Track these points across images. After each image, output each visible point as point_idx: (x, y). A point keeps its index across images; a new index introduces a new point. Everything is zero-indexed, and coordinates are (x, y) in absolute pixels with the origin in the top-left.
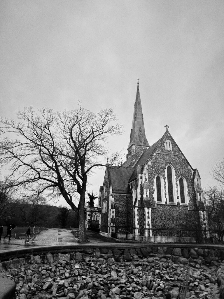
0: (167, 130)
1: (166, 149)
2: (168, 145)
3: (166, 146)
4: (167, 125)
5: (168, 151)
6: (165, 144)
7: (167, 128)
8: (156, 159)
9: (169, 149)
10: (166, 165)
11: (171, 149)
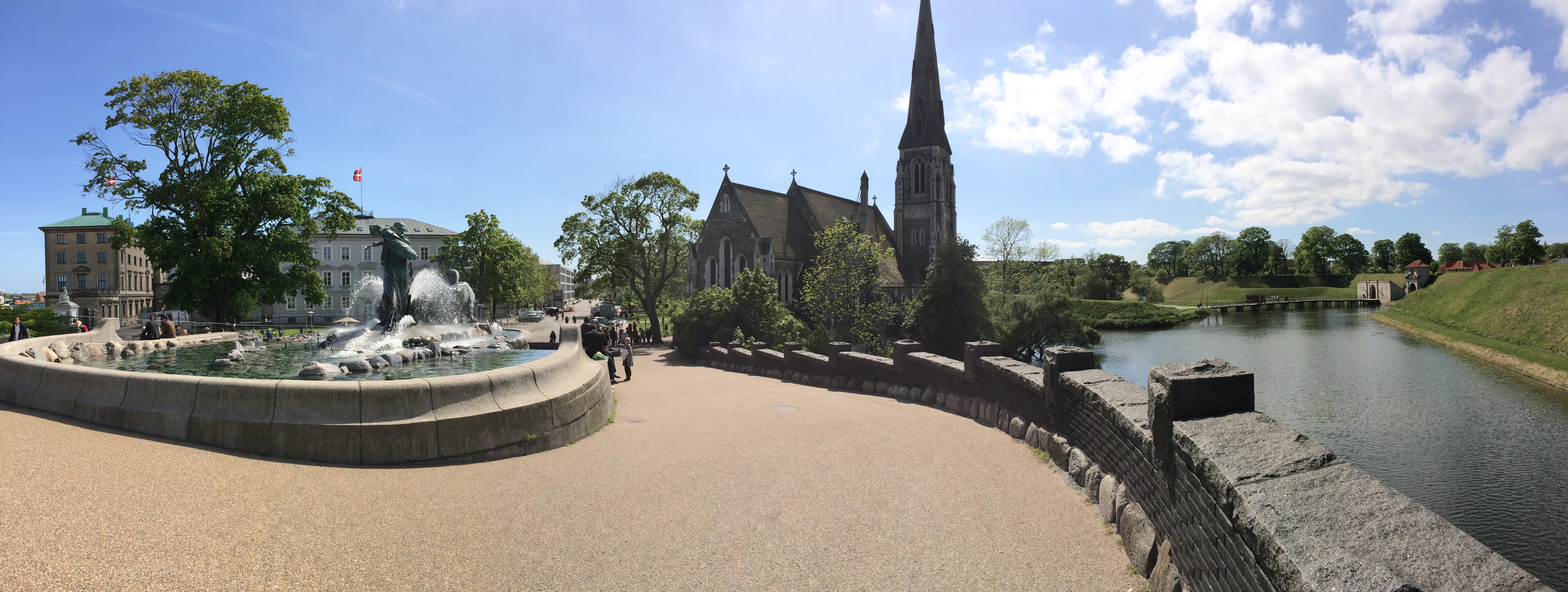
0: (726, 174)
1: (721, 212)
2: (725, 202)
3: (722, 206)
4: (726, 165)
5: (724, 213)
6: (721, 203)
7: (726, 171)
8: (708, 232)
9: (725, 211)
10: (721, 238)
11: (729, 210)
